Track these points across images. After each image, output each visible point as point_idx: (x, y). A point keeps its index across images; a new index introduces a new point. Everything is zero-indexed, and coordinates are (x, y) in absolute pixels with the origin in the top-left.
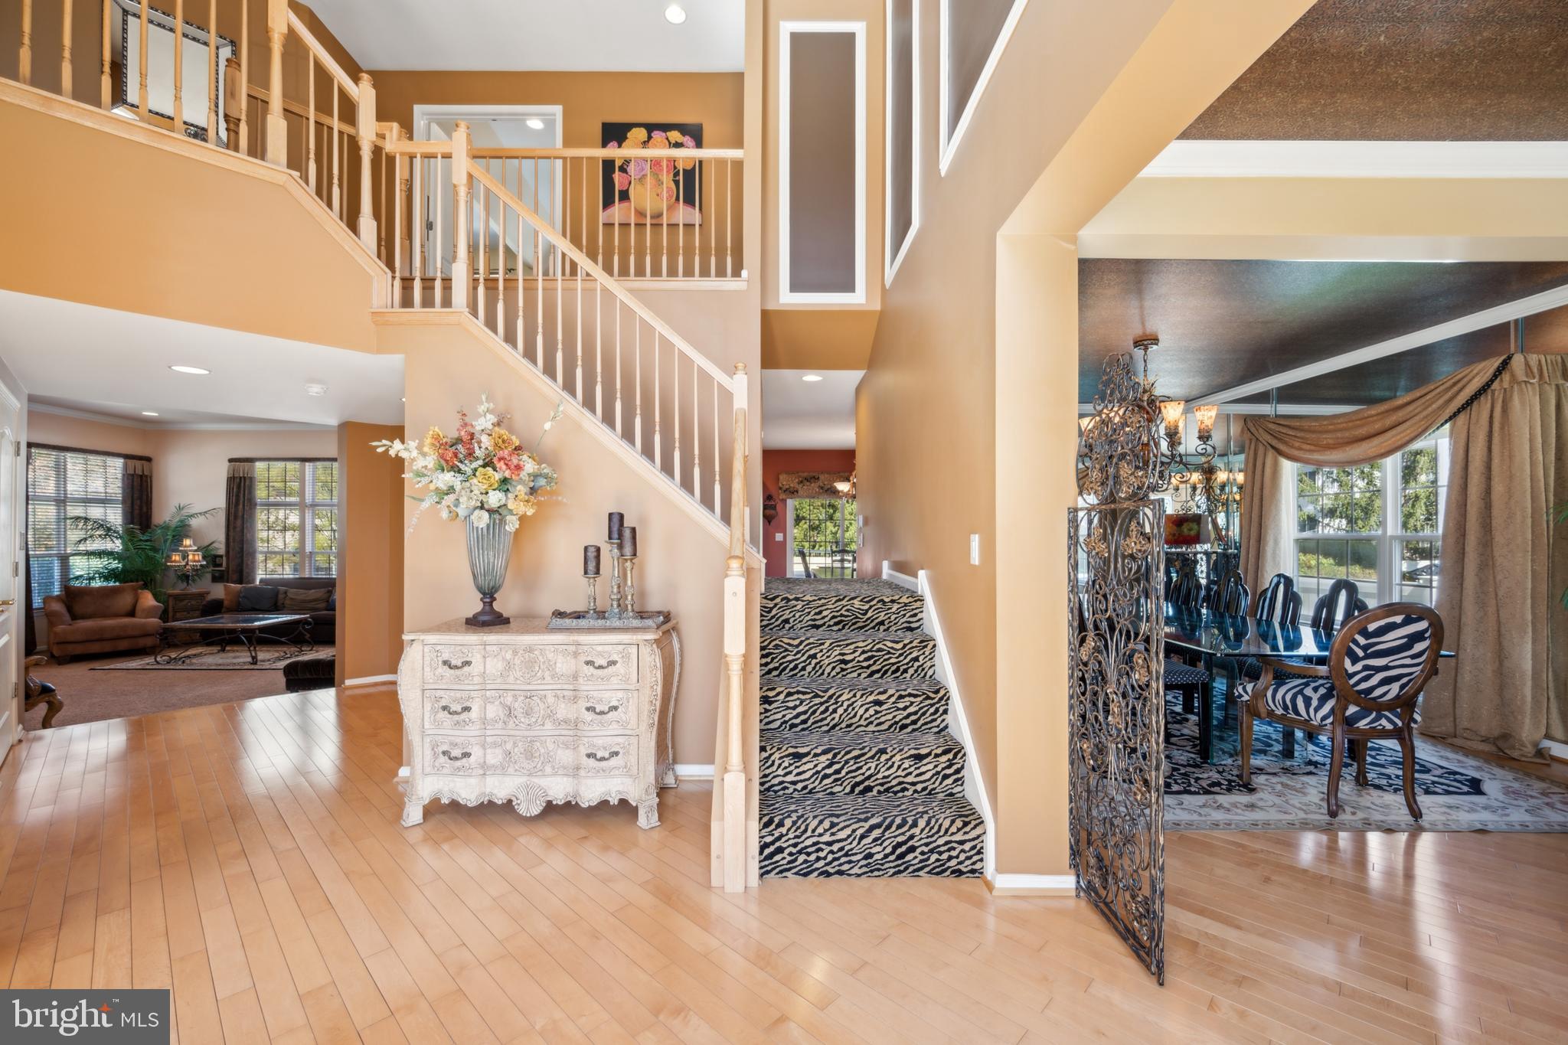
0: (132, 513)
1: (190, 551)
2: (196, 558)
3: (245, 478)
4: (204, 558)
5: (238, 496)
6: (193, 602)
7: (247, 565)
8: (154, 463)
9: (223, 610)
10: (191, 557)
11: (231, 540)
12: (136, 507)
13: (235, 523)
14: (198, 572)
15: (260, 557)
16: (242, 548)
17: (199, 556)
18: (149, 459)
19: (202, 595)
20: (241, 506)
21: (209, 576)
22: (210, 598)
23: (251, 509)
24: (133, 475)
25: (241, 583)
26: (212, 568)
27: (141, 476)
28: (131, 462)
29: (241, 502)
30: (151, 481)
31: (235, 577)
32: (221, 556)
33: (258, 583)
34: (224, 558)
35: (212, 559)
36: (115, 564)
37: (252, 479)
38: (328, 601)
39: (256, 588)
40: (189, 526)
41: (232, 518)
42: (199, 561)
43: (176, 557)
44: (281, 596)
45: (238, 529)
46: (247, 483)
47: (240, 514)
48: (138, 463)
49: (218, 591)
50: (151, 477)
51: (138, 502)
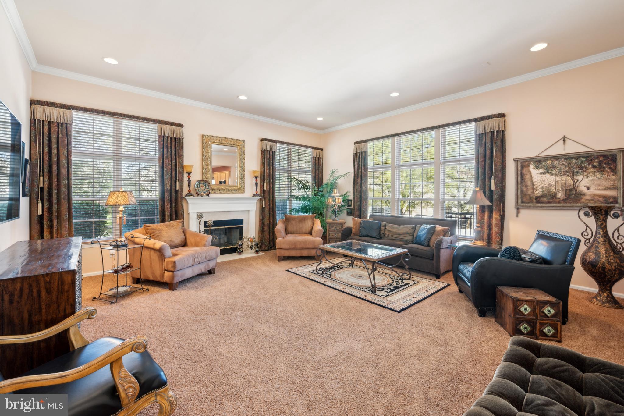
0: (315, 177)
1: (337, 196)
2: (339, 201)
3: (362, 152)
4: (343, 201)
5: (359, 164)
6: (338, 228)
7: (363, 206)
8: (323, 151)
9: (352, 234)
10: (337, 200)
11: (356, 191)
12: (317, 174)
13: (357, 180)
14: (340, 209)
15: (370, 201)
16: (361, 196)
17: (340, 200)
18: (322, 149)
19: (342, 224)
20: (360, 170)
21: (345, 212)
22: (346, 226)
23: (365, 171)
24: (315, 157)
25: (360, 218)
26: (347, 207)
27: (319, 158)
28: (315, 151)
29: (360, 167)
30: (323, 161)
31: (357, 213)
32: (351, 201)
33: (368, 218)
34: (352, 202)
35: (347, 202)
36: (309, 204)
37: (366, 153)
38: (413, 235)
39: (368, 222)
40: (337, 183)
41: (356, 178)
42: (340, 203)
43: (331, 200)
44: (383, 228)
45: (359, 184)
46: (363, 156)
47: (360, 175)
48: (318, 151)
49: (350, 222)
50: (322, 159)
51: (318, 171)
